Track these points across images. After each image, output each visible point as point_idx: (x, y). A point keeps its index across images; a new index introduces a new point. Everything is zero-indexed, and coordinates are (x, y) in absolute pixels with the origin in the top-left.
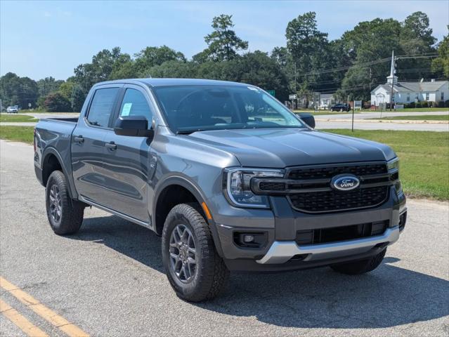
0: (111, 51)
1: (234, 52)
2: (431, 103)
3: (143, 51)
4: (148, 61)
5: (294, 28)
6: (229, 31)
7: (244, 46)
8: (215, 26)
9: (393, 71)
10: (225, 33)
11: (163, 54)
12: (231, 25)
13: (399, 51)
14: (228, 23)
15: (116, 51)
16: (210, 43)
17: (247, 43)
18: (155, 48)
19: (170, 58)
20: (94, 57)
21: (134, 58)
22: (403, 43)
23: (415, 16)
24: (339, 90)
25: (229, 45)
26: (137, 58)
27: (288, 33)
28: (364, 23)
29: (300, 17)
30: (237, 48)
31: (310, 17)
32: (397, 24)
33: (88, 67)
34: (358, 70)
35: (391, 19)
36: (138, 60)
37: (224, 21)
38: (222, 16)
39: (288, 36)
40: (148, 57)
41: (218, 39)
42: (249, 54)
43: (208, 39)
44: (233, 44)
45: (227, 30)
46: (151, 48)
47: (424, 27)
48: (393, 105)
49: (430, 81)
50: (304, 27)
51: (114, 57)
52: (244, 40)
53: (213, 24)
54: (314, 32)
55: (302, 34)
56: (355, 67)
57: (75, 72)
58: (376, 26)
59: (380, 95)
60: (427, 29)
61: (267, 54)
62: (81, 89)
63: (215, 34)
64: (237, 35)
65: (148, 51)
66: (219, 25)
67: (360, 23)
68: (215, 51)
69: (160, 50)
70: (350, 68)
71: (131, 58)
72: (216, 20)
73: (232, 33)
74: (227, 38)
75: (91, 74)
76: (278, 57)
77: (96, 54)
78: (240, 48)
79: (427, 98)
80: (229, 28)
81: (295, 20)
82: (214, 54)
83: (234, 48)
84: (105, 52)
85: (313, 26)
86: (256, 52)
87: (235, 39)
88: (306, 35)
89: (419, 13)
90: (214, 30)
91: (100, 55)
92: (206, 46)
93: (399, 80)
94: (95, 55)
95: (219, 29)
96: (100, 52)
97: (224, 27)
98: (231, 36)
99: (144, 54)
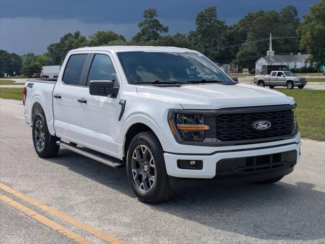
1: (159, 35)
2: (297, 69)
3: (95, 34)
4: (98, 41)
5: (201, 18)
7: (166, 30)
8: (146, 16)
9: (271, 48)
10: (152, 21)
11: (109, 36)
12: (156, 15)
14: (154, 15)
16: (142, 28)
17: (167, 27)
18: (103, 32)
19: (114, 39)
20: (62, 38)
23: (288, 9)
24: (234, 61)
25: (155, 30)
26: (91, 39)
27: (197, 21)
28: (251, 14)
29: (206, 10)
30: (161, 32)
31: (213, 9)
32: (277, 14)
34: (248, 46)
35: (274, 11)
38: (150, 9)
39: (197, 23)
40: (99, 38)
41: (147, 25)
42: (168, 36)
43: (140, 25)
44: (157, 29)
45: (153, 19)
46: (101, 32)
47: (294, 16)
49: (297, 54)
50: (208, 17)
51: (75, 38)
52: (165, 26)
53: (144, 15)
54: (216, 20)
55: (207, 22)
56: (246, 44)
57: (48, 49)
58: (259, 16)
59: (261, 63)
60: (296, 18)
61: (185, 35)
63: (145, 22)
65: (99, 34)
66: (148, 15)
67: (249, 14)
68: (145, 34)
69: (107, 33)
70: (243, 44)
71: (87, 39)
72: (146, 12)
73: (156, 21)
74: (154, 25)
76: (193, 38)
77: (63, 36)
78: (163, 32)
79: (295, 66)
80: (155, 18)
81: (202, 12)
82: (145, 36)
83: (158, 32)
84: (70, 35)
85: (215, 16)
86: (177, 34)
87: (160, 26)
88: (210, 22)
89: (290, 7)
91: (66, 37)
92: (139, 31)
93: (275, 54)
95: (148, 19)
96: (66, 35)
97: (151, 17)
98: (157, 25)
99: (95, 36)
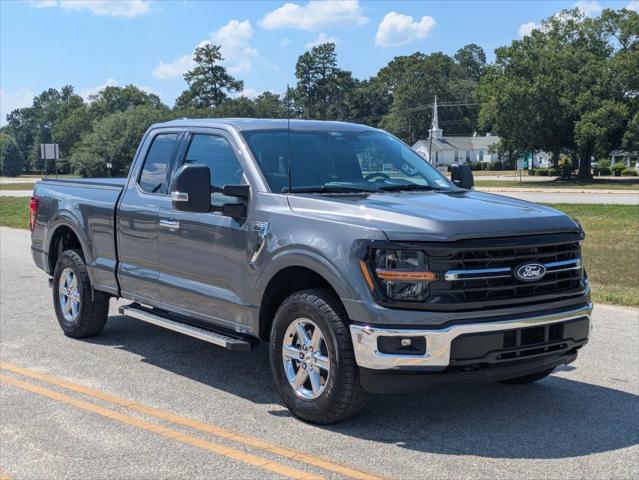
0: (60, 91)
1: (224, 96)
2: (485, 164)
3: (101, 92)
4: (107, 106)
5: (306, 65)
6: (216, 67)
7: (238, 86)
8: (199, 59)
9: (436, 122)
10: (212, 69)
11: (129, 96)
12: (220, 58)
13: (444, 96)
14: (216, 57)
15: (67, 91)
16: (192, 82)
17: (242, 82)
18: (117, 89)
19: (137, 103)
20: (36, 98)
21: (88, 102)
22: (452, 86)
23: (468, 50)
25: (218, 86)
26: (92, 101)
27: (298, 70)
28: (401, 58)
29: (315, 49)
30: (229, 89)
31: (328, 49)
32: (447, 59)
33: (27, 113)
34: (393, 120)
35: (440, 53)
36: (94, 105)
37: (210, 53)
38: (208, 46)
39: (299, 74)
40: (108, 101)
41: (201, 77)
43: (188, 78)
44: (222, 85)
45: (214, 65)
46: (113, 88)
47: (479, 65)
49: (485, 135)
50: (320, 63)
51: (64, 99)
52: (237, 79)
53: (195, 56)
54: (334, 70)
55: (317, 72)
56: (391, 116)
57: (8, 119)
58: (415, 63)
60: (482, 67)
61: (278, 96)
62: (15, 143)
63: (197, 71)
64: (229, 72)
65: (109, 92)
66: (203, 57)
67: (396, 58)
68: (198, 94)
69: (124, 91)
70: (384, 117)
71: (85, 102)
72: (199, 52)
73: (221, 69)
74: (215, 76)
75: (32, 121)
76: (293, 101)
77: (38, 94)
78: (233, 90)
79: (481, 158)
80: (217, 63)
81: (307, 54)
82: (197, 97)
83: (224, 90)
84: (52, 92)
85: (331, 62)
86: (265, 93)
87: (226, 78)
88: (323, 73)
89: (473, 47)
90: (197, 65)
91: (44, 96)
92: (186, 87)
93: (444, 134)
94: (38, 96)
95: (204, 64)
96: (45, 92)
97: (211, 61)
98: (219, 75)
99: (102, 96)
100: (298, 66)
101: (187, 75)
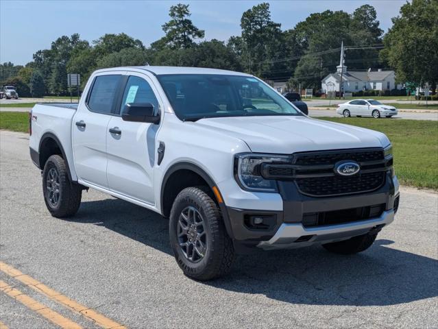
1: (191, 41)
2: (378, 91)
3: (101, 38)
4: (106, 48)
5: (249, 18)
6: (186, 20)
7: (200, 34)
8: (173, 15)
9: (342, 61)
10: (182, 21)
11: (122, 41)
12: (187, 14)
13: (349, 42)
14: (185, 13)
15: (75, 37)
16: (168, 31)
17: (203, 31)
18: (113, 35)
19: (128, 46)
20: (53, 43)
21: (92, 45)
22: (352, 35)
23: (363, 9)
24: (291, 78)
25: (186, 34)
26: (95, 45)
27: (243, 23)
28: (315, 14)
29: (254, 8)
30: (194, 37)
31: (264, 7)
32: (346, 16)
33: (47, 53)
34: (310, 60)
35: (341, 11)
36: (97, 47)
37: (181, 10)
38: (179, 5)
39: (243, 26)
40: (107, 44)
41: (175, 27)
42: (205, 43)
43: (165, 27)
44: (190, 33)
45: (184, 18)
46: (110, 35)
47: (372, 20)
48: (342, 93)
49: (377, 71)
50: (258, 17)
51: (73, 43)
52: (200, 29)
53: (170, 12)
54: (268, 22)
55: (256, 24)
56: (307, 56)
57: (34, 58)
58: (326, 18)
59: (330, 84)
60: (374, 21)
61: (223, 42)
62: (41, 74)
63: (172, 23)
64: (194, 24)
65: (108, 38)
66: (176, 14)
67: (311, 15)
68: (172, 40)
69: (118, 37)
70: (303, 57)
71: (90, 45)
72: (173, 9)
73: (189, 22)
74: (184, 27)
75: (50, 60)
76: (234, 46)
77: (55, 40)
78: (197, 37)
79: (375, 87)
80: (186, 17)
81: (249, 11)
82: (172, 42)
83: (190, 37)
84: (64, 38)
85: (267, 17)
86: (212, 40)
87: (192, 27)
88: (260, 25)
89: (366, 6)
90: (171, 19)
91: (59, 41)
92: (164, 35)
93: (348, 69)
95: (177, 18)
96: (59, 39)
97: (182, 16)
98: (188, 25)
99: (102, 41)
100: (242, 19)
101: (164, 26)
